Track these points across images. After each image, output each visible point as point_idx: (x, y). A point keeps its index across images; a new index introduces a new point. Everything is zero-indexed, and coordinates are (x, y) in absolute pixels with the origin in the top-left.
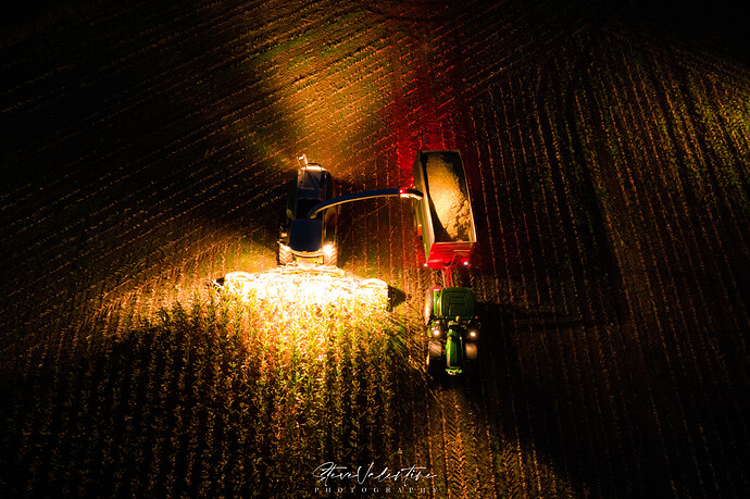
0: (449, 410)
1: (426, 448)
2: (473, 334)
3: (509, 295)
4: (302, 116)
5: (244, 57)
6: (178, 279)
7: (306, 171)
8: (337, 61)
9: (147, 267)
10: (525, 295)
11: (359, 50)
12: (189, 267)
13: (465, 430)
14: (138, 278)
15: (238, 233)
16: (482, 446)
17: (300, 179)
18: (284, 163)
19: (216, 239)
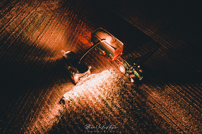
0: (146, 89)
1: (149, 101)
2: (139, 67)
3: (135, 56)
4: (47, 46)
5: (16, 40)
6: (48, 108)
7: (66, 54)
8: (45, 28)
9: (35, 111)
10: (138, 54)
11: (48, 23)
12: (49, 102)
13: (153, 91)
14: (35, 116)
15: (55, 84)
16: (160, 91)
17: (66, 57)
18: (52, 60)
19: (50, 90)
